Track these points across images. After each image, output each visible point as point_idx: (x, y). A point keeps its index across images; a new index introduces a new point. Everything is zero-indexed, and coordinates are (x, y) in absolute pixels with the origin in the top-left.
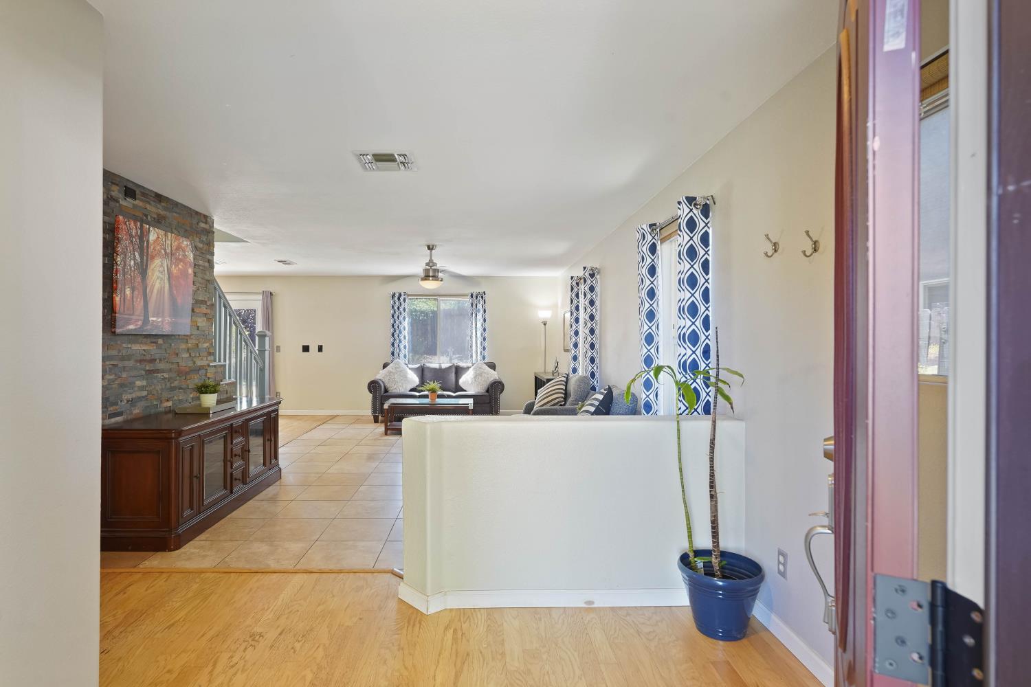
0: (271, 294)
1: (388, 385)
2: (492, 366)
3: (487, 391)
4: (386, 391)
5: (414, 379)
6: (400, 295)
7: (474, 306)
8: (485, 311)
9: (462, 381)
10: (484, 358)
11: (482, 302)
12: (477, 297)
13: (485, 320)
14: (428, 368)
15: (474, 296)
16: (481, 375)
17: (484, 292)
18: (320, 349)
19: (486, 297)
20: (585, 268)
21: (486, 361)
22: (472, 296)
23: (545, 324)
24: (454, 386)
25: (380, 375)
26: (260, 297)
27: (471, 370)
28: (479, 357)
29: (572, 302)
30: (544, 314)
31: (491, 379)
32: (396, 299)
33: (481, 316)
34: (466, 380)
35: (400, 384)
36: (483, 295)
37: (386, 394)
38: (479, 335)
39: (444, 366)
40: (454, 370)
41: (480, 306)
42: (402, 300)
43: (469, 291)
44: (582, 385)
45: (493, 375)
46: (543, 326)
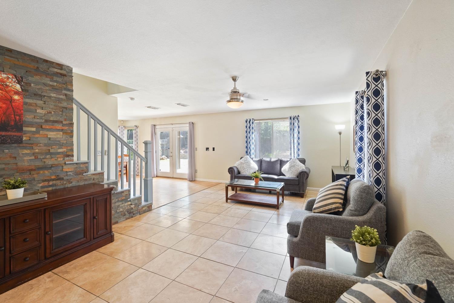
0: (192, 123)
1: (240, 170)
2: (303, 161)
3: (298, 177)
4: (239, 173)
5: (255, 167)
6: (250, 120)
7: (292, 124)
8: (299, 127)
9: (283, 169)
10: (299, 155)
11: (297, 122)
12: (294, 119)
13: (299, 133)
14: (264, 160)
15: (292, 119)
16: (294, 166)
17: (298, 116)
18: (214, 149)
19: (300, 119)
20: (367, 73)
21: (300, 157)
22: (291, 118)
23: (340, 134)
24: (279, 172)
25: (236, 164)
26: (188, 125)
27: (288, 162)
28: (296, 155)
29: (357, 112)
30: (339, 127)
31: (300, 170)
32: (248, 122)
33: (297, 130)
34: (285, 168)
35: (246, 170)
36: (297, 118)
37: (239, 175)
38: (295, 141)
39: (273, 160)
40: (279, 162)
41: (296, 124)
42: (251, 123)
43: (289, 116)
44: (364, 195)
45: (302, 167)
46: (339, 135)
